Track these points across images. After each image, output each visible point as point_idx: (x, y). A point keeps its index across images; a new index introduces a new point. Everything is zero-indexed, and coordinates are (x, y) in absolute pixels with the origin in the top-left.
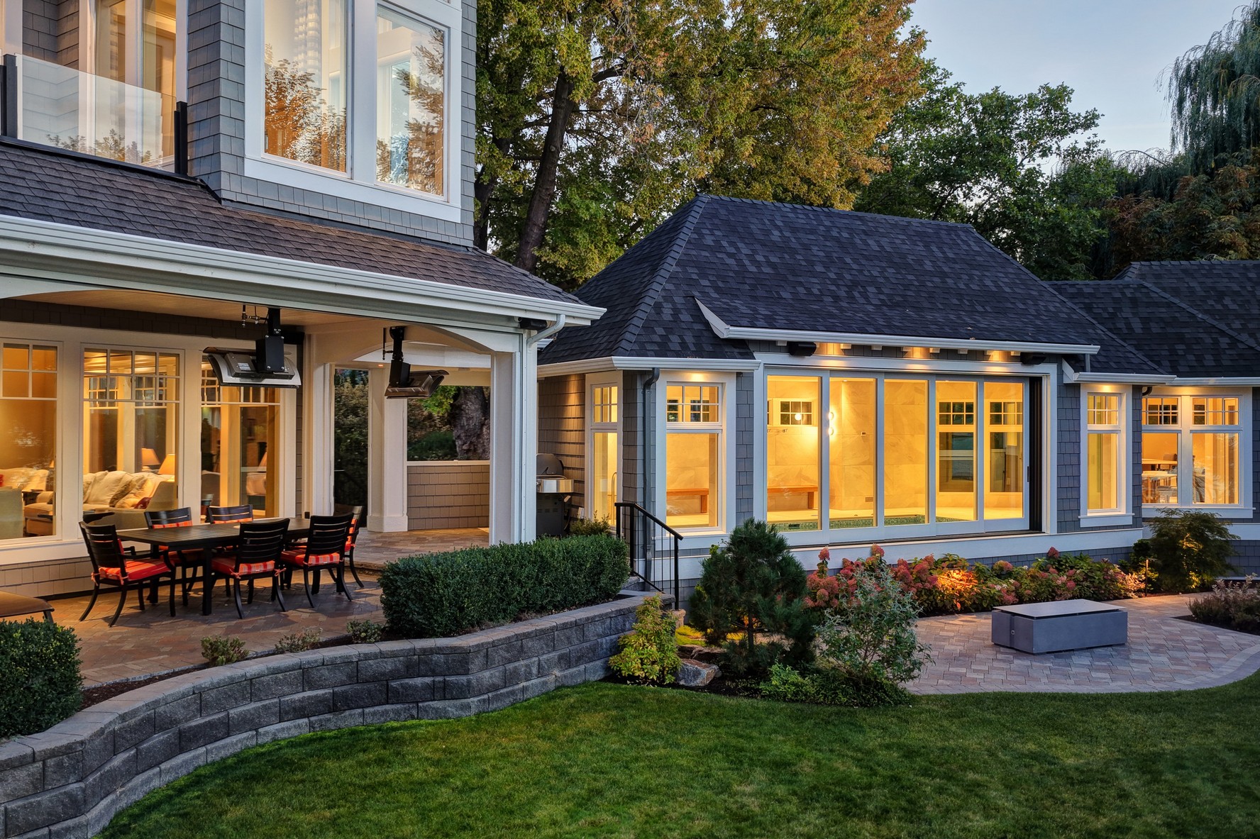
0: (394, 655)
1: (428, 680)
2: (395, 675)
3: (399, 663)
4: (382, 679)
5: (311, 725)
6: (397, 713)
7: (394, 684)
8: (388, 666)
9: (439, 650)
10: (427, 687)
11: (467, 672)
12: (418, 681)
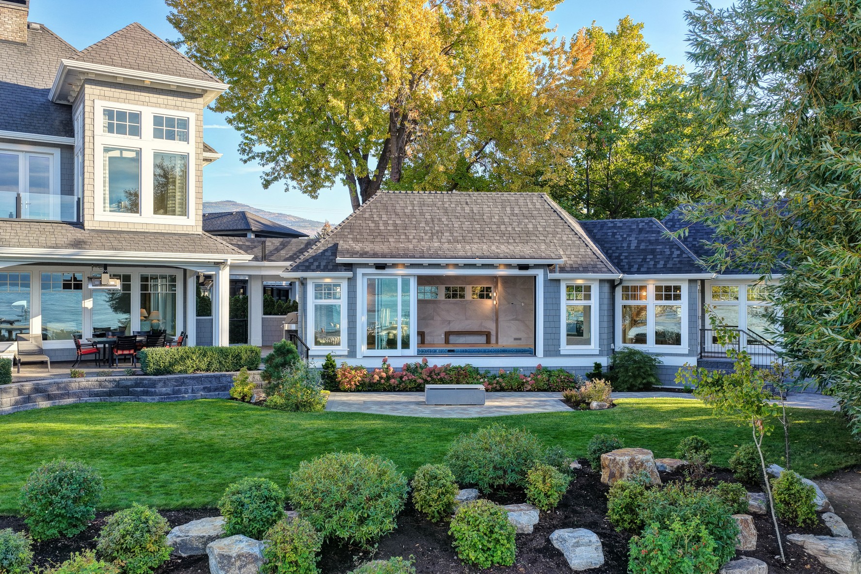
0: (130, 380)
1: (142, 389)
2: (132, 386)
3: (132, 383)
4: (127, 387)
5: (101, 399)
6: (131, 399)
7: (131, 389)
8: (129, 383)
9: (146, 379)
10: (141, 391)
11: (155, 387)
12: (139, 389)
